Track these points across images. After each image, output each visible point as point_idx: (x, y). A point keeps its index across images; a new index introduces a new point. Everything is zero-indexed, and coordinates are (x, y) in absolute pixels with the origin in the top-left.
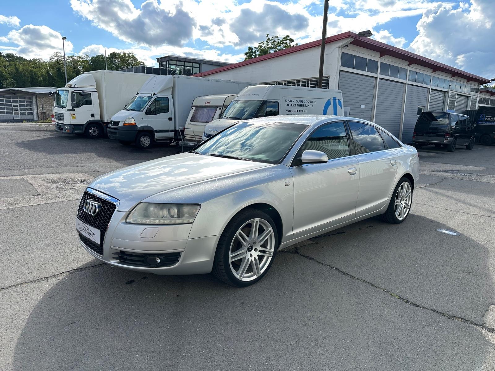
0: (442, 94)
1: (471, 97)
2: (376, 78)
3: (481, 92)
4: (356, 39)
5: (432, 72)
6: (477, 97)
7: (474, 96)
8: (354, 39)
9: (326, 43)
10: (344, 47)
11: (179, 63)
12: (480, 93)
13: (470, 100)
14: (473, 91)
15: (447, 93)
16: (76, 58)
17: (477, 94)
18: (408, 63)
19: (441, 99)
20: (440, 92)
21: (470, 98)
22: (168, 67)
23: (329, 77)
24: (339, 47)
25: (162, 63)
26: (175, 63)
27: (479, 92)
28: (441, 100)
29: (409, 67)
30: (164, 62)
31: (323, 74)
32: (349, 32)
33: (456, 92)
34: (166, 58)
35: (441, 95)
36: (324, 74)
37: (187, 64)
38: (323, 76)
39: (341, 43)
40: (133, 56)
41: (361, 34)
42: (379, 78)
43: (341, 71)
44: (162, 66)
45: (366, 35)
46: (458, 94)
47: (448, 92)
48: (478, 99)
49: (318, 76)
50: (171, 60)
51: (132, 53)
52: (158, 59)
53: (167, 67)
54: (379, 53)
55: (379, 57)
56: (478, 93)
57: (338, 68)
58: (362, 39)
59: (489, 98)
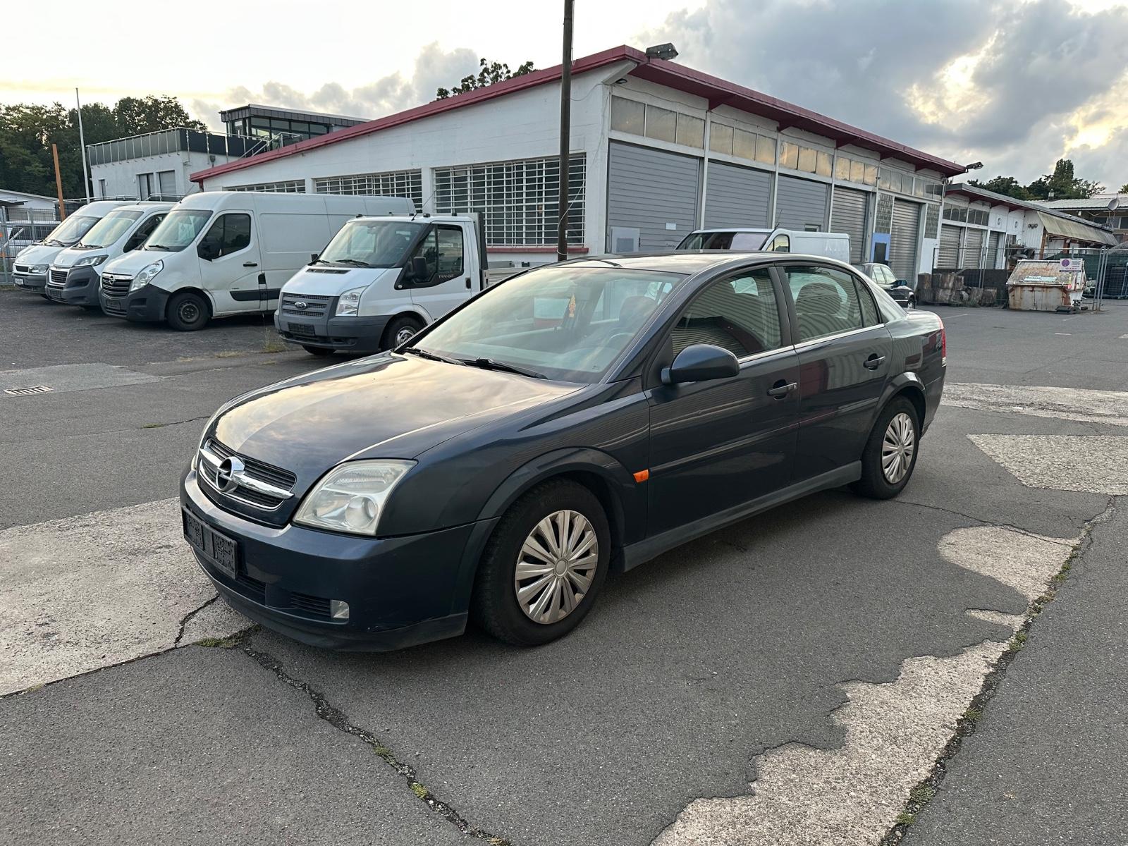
0: (861, 196)
1: (927, 205)
2: (702, 159)
3: (948, 193)
4: (642, 63)
5: (835, 146)
6: (939, 204)
7: (933, 203)
8: (638, 63)
9: (572, 74)
10: (617, 82)
11: (275, 124)
12: (946, 195)
13: (925, 210)
14: (929, 191)
15: (871, 194)
16: (28, 111)
17: (939, 196)
18: (778, 125)
19: (860, 206)
20: (855, 192)
21: (923, 206)
22: (247, 132)
23: (585, 157)
24: (605, 83)
25: (233, 122)
26: (266, 123)
27: (943, 194)
28: (860, 210)
29: (780, 134)
30: (238, 120)
31: (570, 149)
32: (624, 46)
33: (891, 194)
34: (244, 111)
35: (859, 199)
36: (573, 149)
37: (295, 126)
38: (570, 153)
39: (607, 75)
40: (177, 106)
41: (651, 53)
42: (709, 159)
43: (611, 140)
44: (234, 130)
45: (663, 55)
46: (896, 199)
47: (874, 193)
48: (941, 209)
49: (559, 154)
50: (256, 116)
51: (173, 101)
52: (223, 113)
53: (245, 134)
54: (707, 100)
55: (708, 109)
56: (941, 195)
57: (606, 134)
58: (657, 63)
59: (967, 206)
